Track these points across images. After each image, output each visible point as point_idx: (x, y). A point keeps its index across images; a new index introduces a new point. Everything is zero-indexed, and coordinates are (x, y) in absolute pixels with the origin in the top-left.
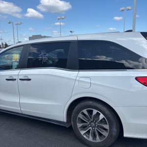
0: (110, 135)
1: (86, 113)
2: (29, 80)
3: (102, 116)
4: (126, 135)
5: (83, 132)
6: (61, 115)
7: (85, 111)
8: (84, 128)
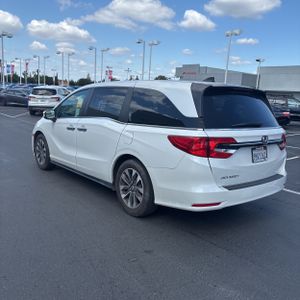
0: (144, 200)
1: (128, 173)
2: (85, 130)
3: (139, 178)
4: (157, 202)
5: (123, 196)
6: (106, 174)
7: (126, 171)
8: (125, 190)
